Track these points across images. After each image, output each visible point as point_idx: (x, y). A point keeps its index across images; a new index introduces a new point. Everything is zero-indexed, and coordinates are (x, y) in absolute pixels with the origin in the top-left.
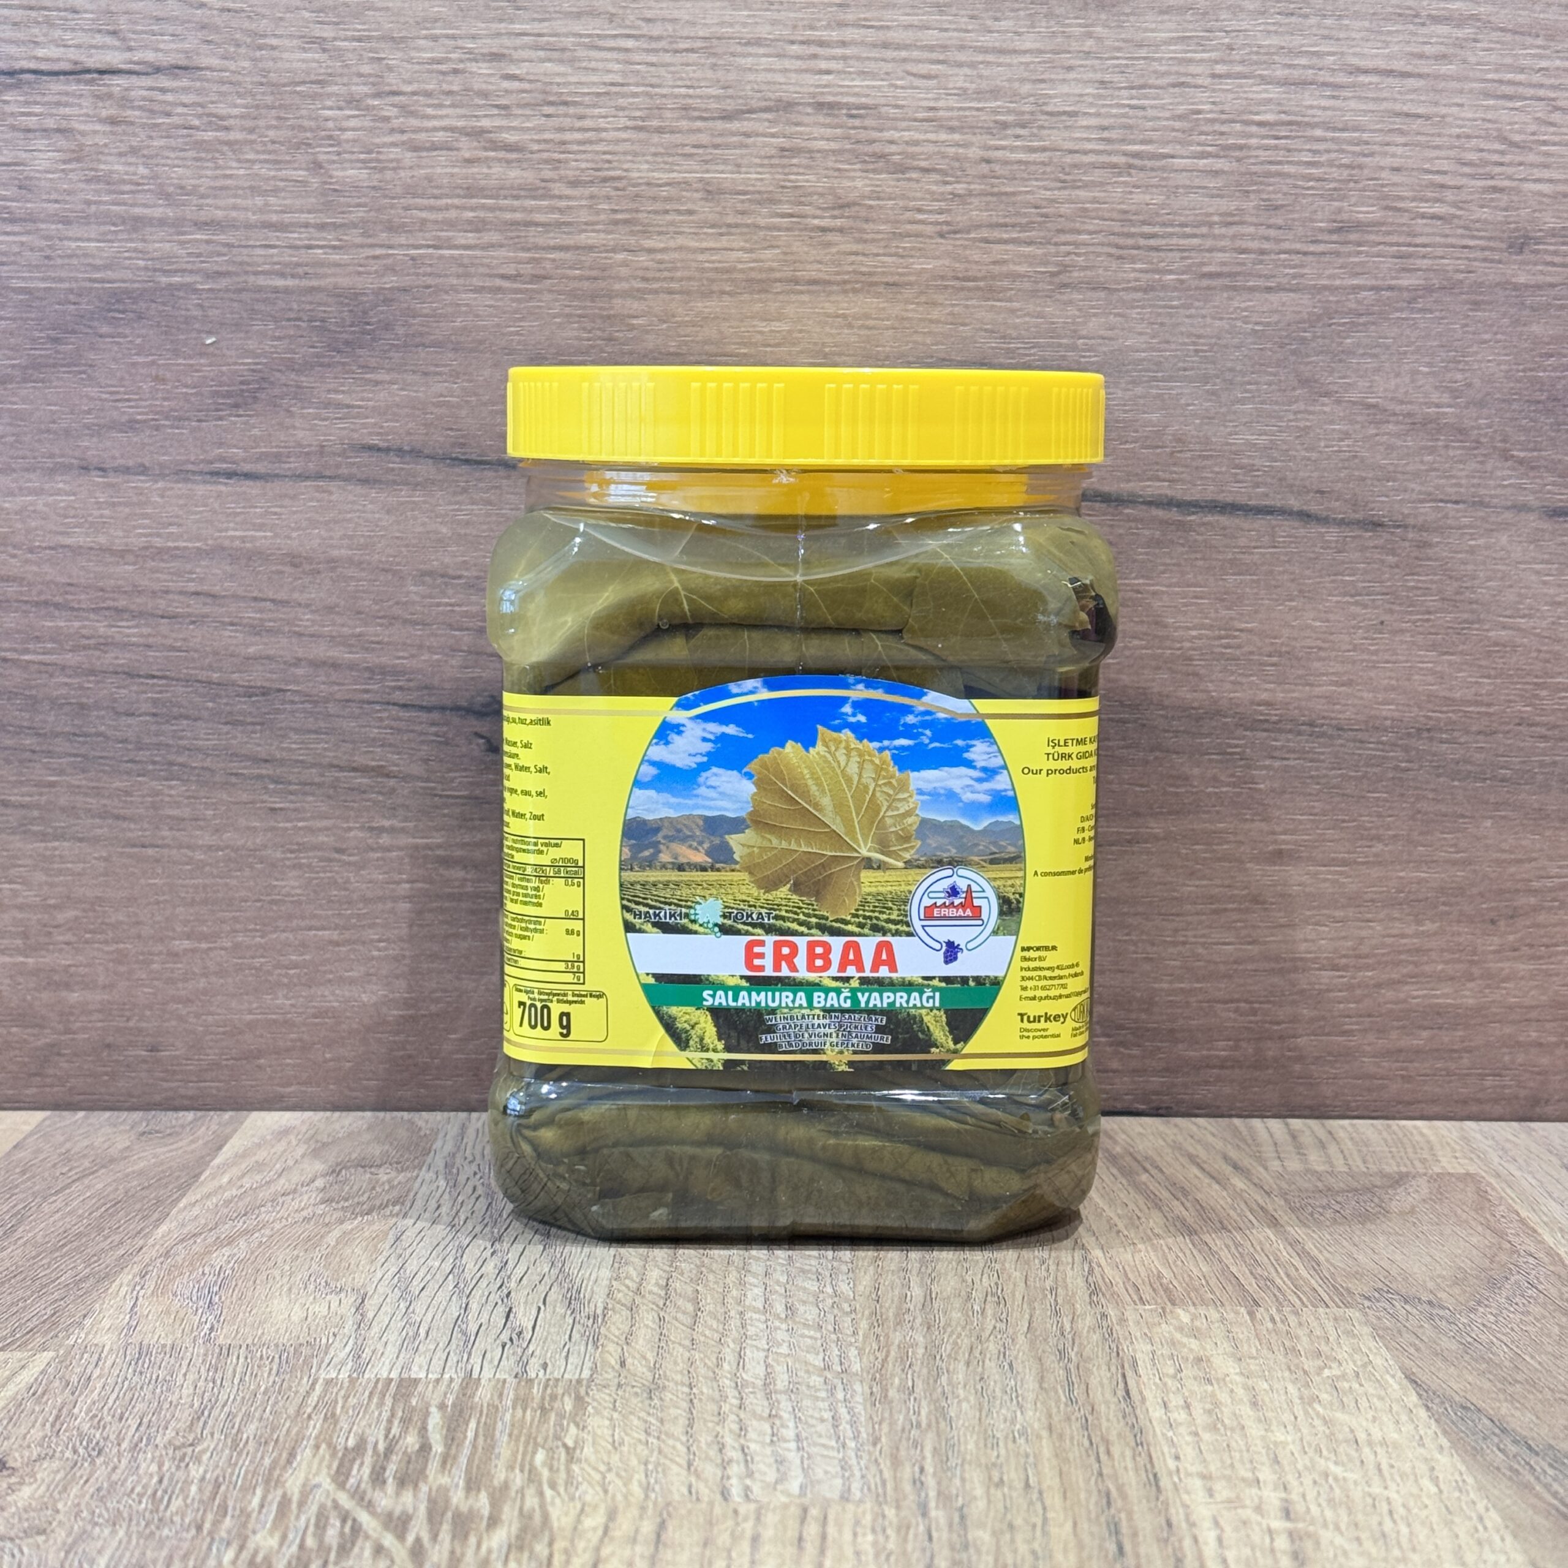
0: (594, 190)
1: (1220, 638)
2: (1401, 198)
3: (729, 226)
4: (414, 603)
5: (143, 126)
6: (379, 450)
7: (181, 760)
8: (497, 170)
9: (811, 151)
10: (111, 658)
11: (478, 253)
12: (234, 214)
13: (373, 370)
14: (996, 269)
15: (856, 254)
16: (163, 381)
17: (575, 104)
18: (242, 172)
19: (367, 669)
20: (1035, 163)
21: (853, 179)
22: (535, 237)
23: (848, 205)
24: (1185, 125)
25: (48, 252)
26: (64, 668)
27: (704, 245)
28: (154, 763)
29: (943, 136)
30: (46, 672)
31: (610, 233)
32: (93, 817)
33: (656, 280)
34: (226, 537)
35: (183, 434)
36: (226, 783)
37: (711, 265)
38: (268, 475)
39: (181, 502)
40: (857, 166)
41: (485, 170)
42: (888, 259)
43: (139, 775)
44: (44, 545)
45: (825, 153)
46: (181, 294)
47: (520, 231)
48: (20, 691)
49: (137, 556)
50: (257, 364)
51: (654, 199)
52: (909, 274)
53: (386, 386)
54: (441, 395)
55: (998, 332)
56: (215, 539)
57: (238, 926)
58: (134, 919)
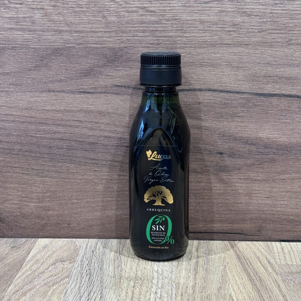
0: (172, 22)
3: (206, 30)
5: (61, 7)
6: (120, 86)
7: (74, 159)
8: (148, 17)
9: (227, 11)
10: (57, 136)
11: (144, 38)
12: (84, 29)
13: (118, 67)
15: (238, 37)
16: (68, 70)
18: (86, 18)
19: (117, 138)
20: (284, 13)
21: (237, 18)
22: (158, 34)
23: (236, 25)
25: (39, 39)
26: (46, 138)
27: (200, 35)
28: (68, 160)
29: (261, 7)
30: (42, 139)
31: (176, 33)
32: (54, 172)
33: (188, 44)
34: (83, 107)
35: (73, 83)
36: (84, 164)
37: (201, 40)
38: (93, 92)
39: (73, 99)
40: (239, 15)
41: (145, 17)
42: (246, 38)
43: (64, 163)
44: (40, 109)
45: (230, 12)
46: (71, 49)
47: (154, 32)
48: (36, 143)
49: (62, 112)
50: (90, 66)
51: (187, 24)
52: (251, 42)
53: (121, 71)
54: (135, 73)
55: (273, 56)
56: (81, 108)
57: (88, 197)
58: (63, 195)
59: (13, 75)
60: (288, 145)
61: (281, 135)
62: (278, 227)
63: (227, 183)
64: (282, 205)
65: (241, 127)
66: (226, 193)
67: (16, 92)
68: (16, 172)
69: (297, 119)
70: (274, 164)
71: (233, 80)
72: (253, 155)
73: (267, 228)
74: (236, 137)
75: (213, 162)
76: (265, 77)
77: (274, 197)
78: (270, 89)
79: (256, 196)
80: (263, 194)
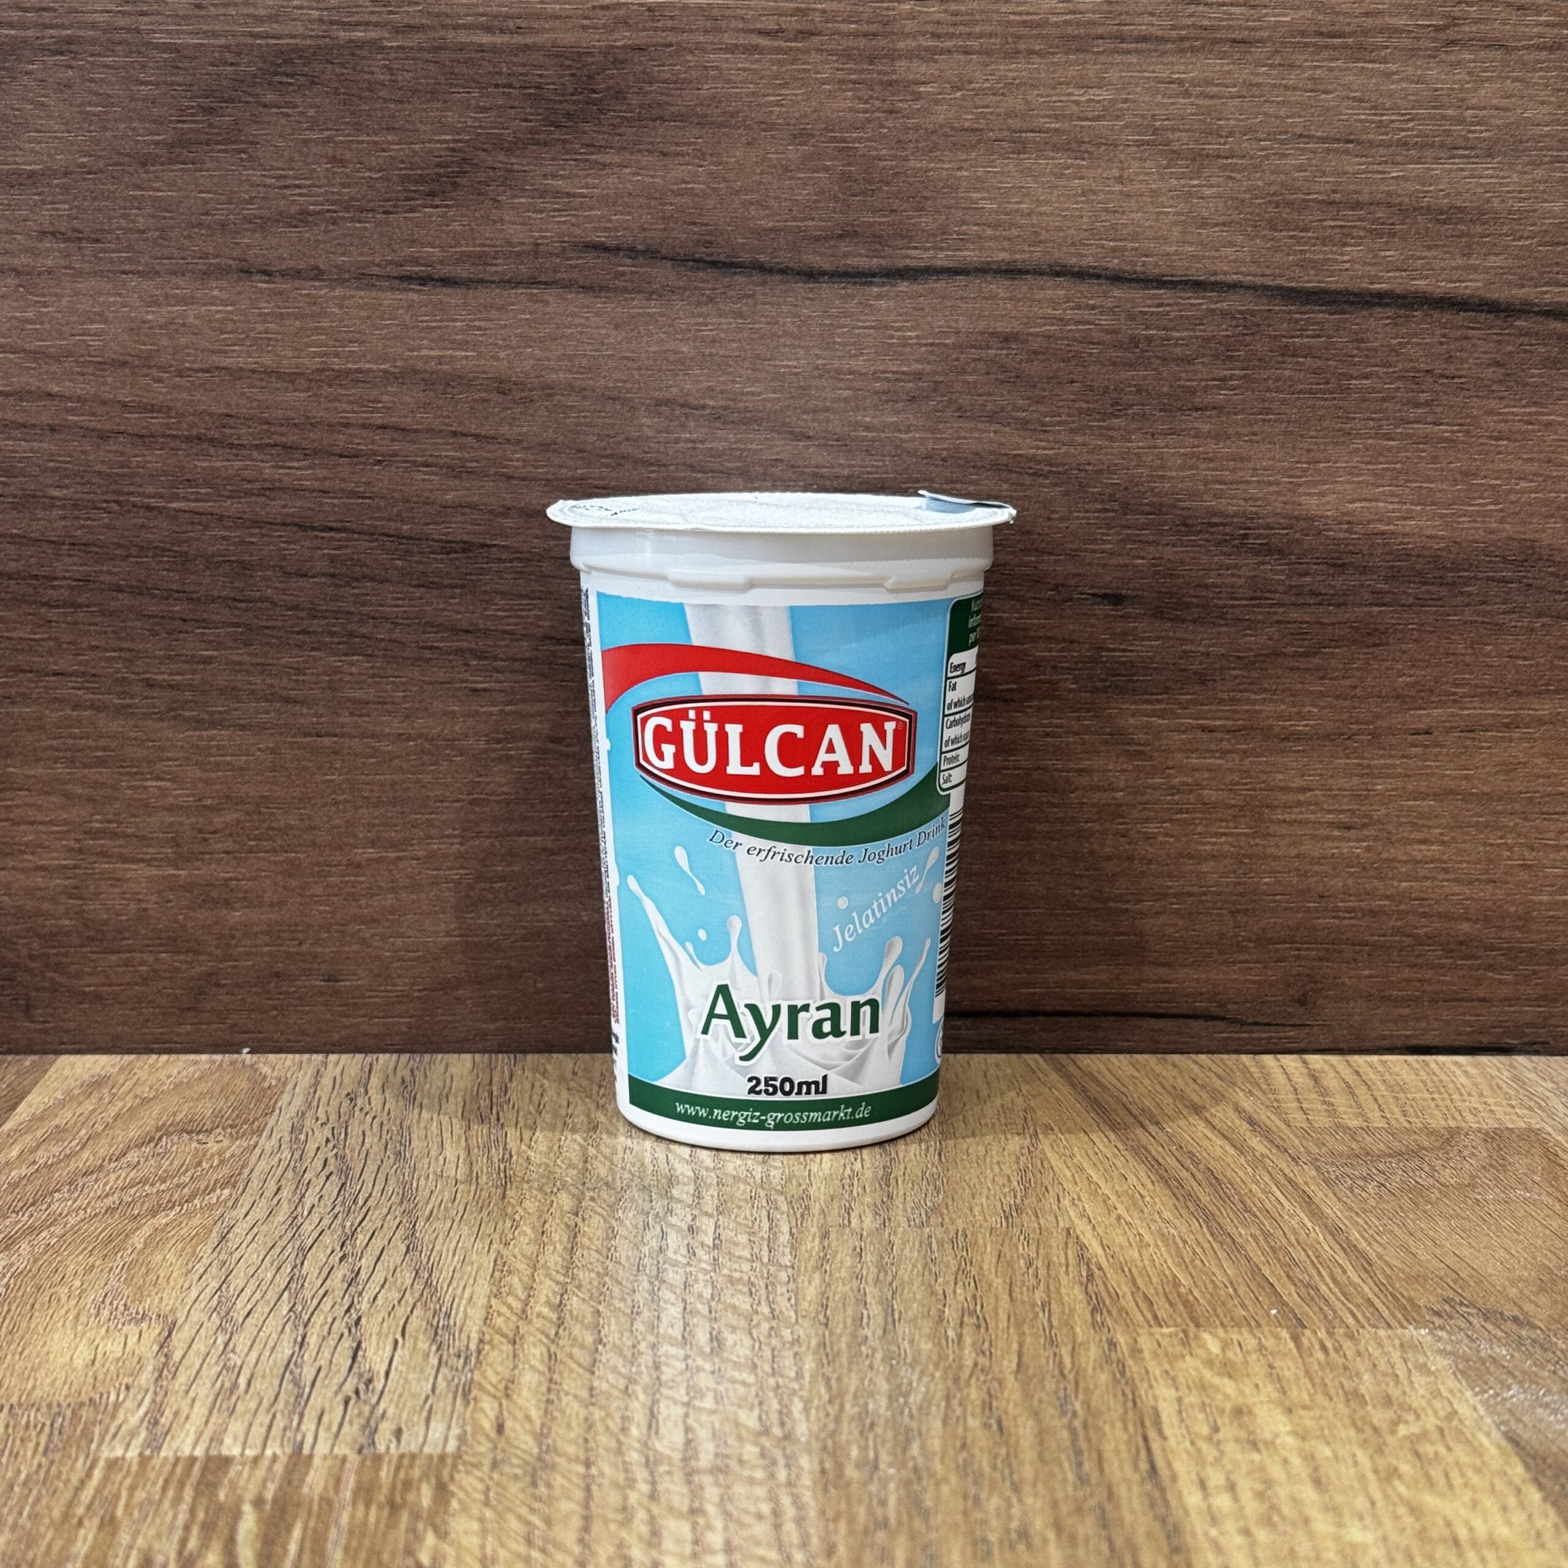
4: (647, 439)
6: (607, 249)
7: (363, 630)
10: (278, 507)
13: (601, 149)
14: (1369, 22)
16: (342, 162)
26: (221, 518)
28: (333, 634)
30: (200, 524)
32: (257, 700)
33: (951, 36)
34: (419, 358)
35: (366, 229)
36: (418, 659)
37: (1017, 18)
38: (470, 280)
39: (364, 314)
42: (1236, 10)
43: (313, 649)
44: (196, 366)
46: (364, 53)
48: (168, 546)
49: (311, 381)
50: (457, 141)
52: (1261, 29)
53: (616, 170)
54: (684, 182)
55: (1369, 101)
56: (406, 360)
57: (433, 831)
58: (307, 823)
59: (57, 186)
60: (1443, 554)
61: (1412, 504)
62: (1399, 982)
63: (1142, 752)
64: (1419, 862)
65: (1211, 460)
66: (1139, 807)
67: (74, 275)
68: (62, 701)
69: (1491, 422)
70: (1376, 650)
71: (1175, 224)
72: (1271, 606)
73: (1343, 984)
74: (1185, 513)
75: (1072, 642)
76: (1331, 208)
77: (1379, 821)
78: (1357, 266)
79: (1287, 816)
80: (1322, 809)
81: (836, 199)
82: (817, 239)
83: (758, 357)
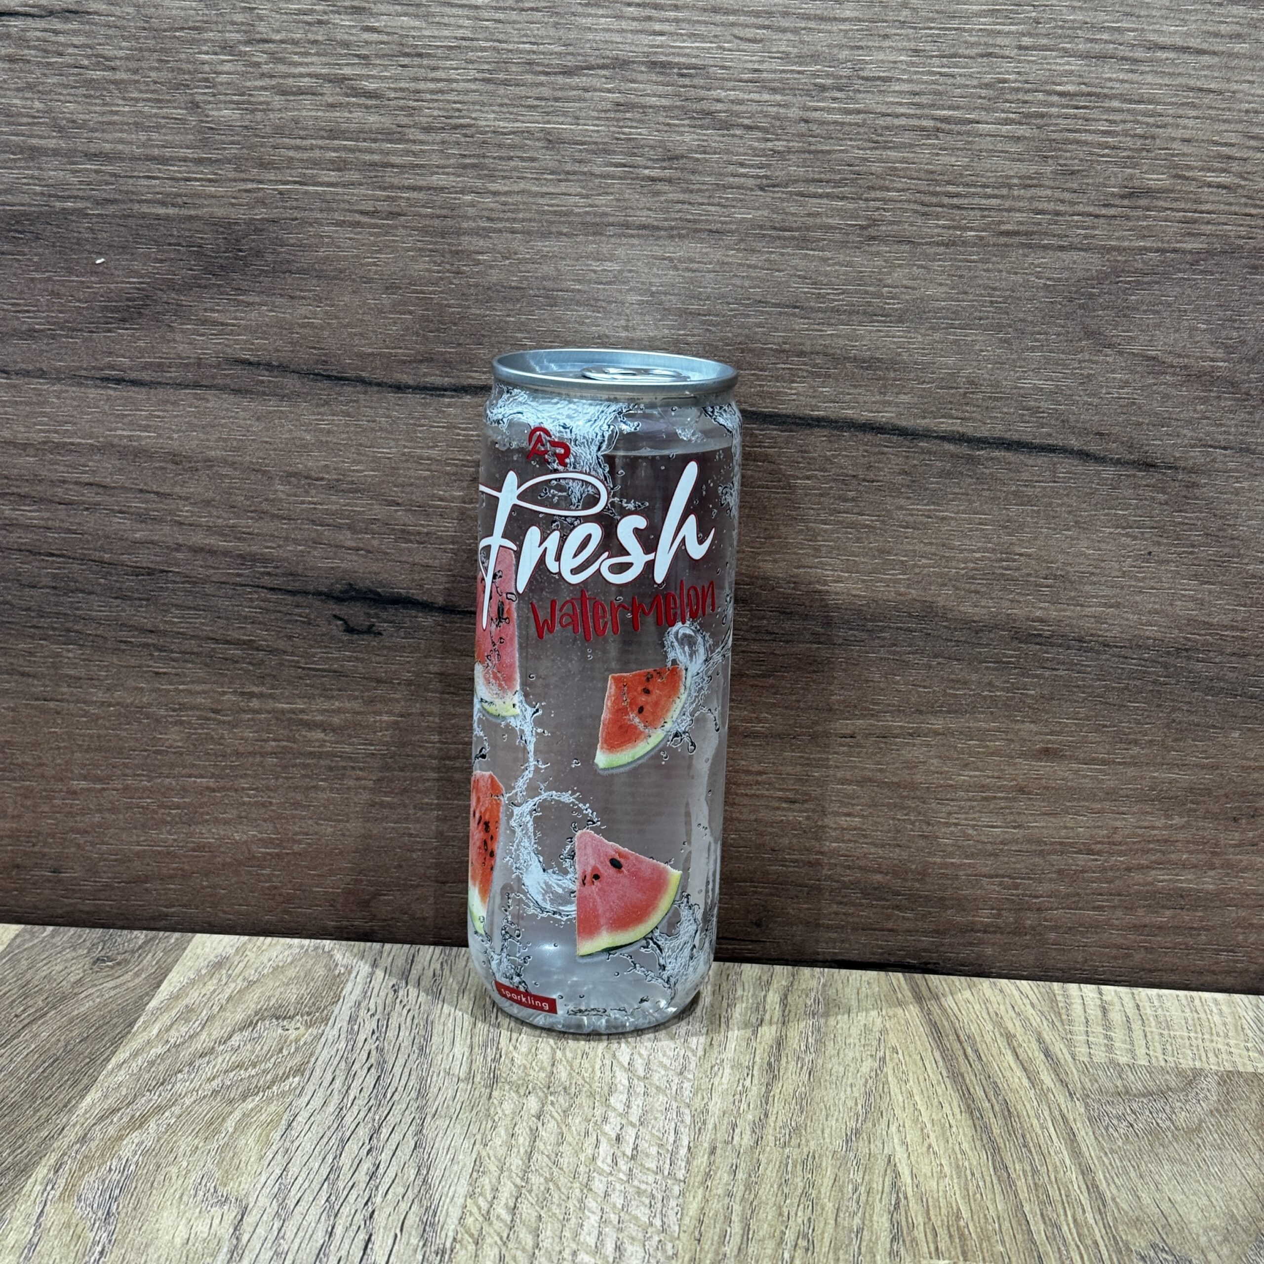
0: (445, 136)
1: (1002, 560)
2: (1190, 168)
3: (568, 173)
4: (281, 500)
5: (38, 64)
6: (250, 364)
7: (76, 627)
8: (357, 114)
9: (645, 107)
10: (16, 538)
11: (339, 190)
12: (120, 147)
13: (245, 292)
15: (683, 203)
16: (58, 295)
17: (429, 55)
18: (127, 109)
19: (239, 556)
20: (850, 124)
21: (682, 134)
22: (390, 177)
23: (677, 158)
24: (991, 93)
27: (545, 189)
28: (54, 629)
29: (766, 97)
31: (459, 176)
33: (500, 220)
34: (115, 436)
35: (76, 343)
36: (116, 649)
37: (550, 208)
38: (152, 382)
39: (75, 403)
40: (686, 122)
41: (347, 115)
42: (712, 208)
43: (41, 639)
45: (657, 108)
47: (378, 171)
49: (38, 449)
50: (141, 283)
51: (499, 146)
52: (731, 222)
53: (257, 307)
54: (306, 317)
55: (810, 278)
56: (106, 437)
57: (128, 771)
58: (38, 761)
60: (865, 608)
61: (842, 571)
62: (830, 914)
64: (845, 829)
69: (900, 514)
70: (815, 676)
73: (788, 913)
76: (782, 355)
77: (816, 798)
78: (802, 398)
79: (748, 792)
80: (774, 788)
81: (418, 334)
82: (404, 362)
83: (361, 445)
